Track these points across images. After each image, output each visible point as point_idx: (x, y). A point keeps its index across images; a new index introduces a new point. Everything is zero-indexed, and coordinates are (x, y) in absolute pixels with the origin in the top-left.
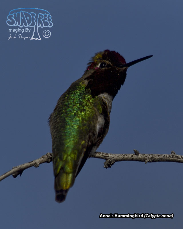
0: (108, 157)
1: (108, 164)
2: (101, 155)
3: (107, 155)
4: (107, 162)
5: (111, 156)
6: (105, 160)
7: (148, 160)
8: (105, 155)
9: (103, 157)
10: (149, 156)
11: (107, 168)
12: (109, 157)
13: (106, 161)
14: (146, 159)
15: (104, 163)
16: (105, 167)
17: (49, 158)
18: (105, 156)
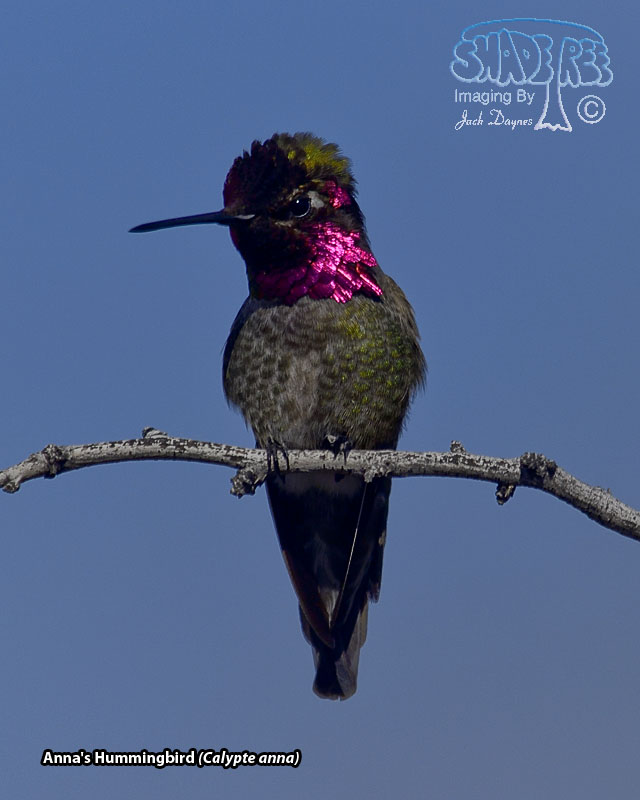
0: (244, 461)
1: (244, 483)
2: (221, 454)
3: (242, 455)
4: (240, 476)
5: (256, 455)
6: (236, 470)
7: (376, 472)
8: (234, 454)
9: (229, 458)
10: (379, 458)
11: (240, 495)
12: (246, 459)
13: (239, 473)
14: (370, 468)
15: (232, 481)
16: (235, 494)
17: (52, 461)
18: (234, 458)
